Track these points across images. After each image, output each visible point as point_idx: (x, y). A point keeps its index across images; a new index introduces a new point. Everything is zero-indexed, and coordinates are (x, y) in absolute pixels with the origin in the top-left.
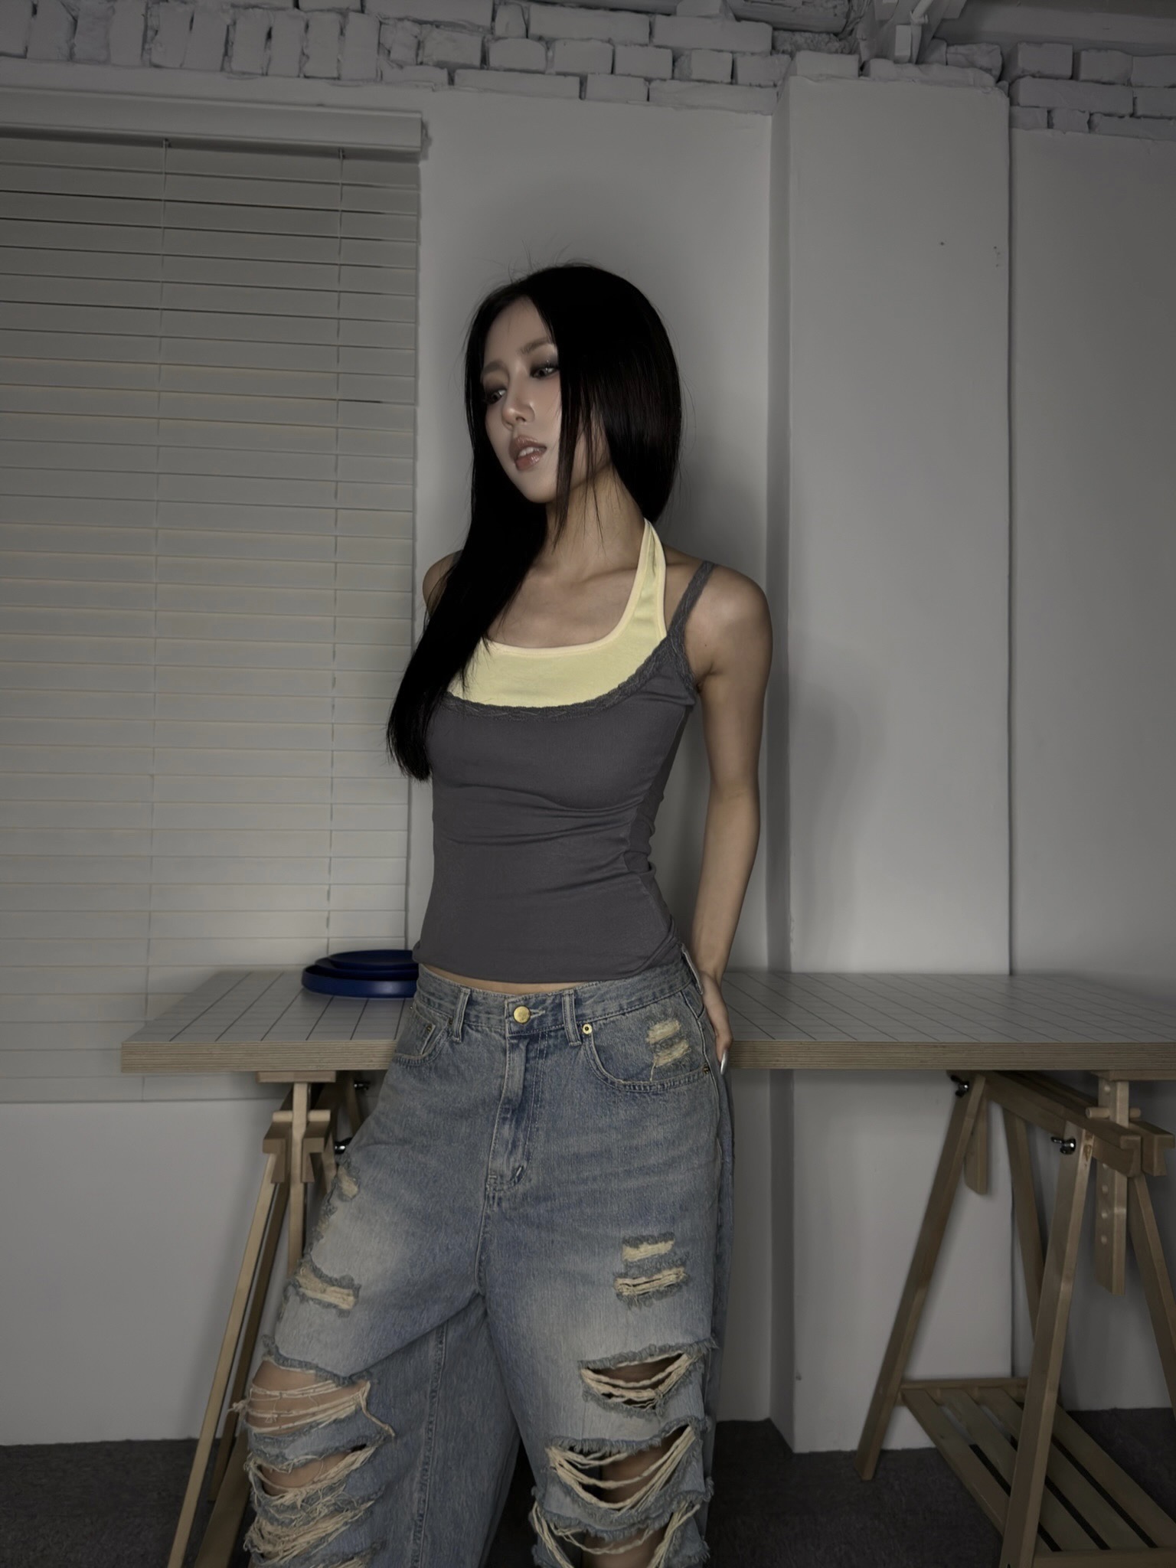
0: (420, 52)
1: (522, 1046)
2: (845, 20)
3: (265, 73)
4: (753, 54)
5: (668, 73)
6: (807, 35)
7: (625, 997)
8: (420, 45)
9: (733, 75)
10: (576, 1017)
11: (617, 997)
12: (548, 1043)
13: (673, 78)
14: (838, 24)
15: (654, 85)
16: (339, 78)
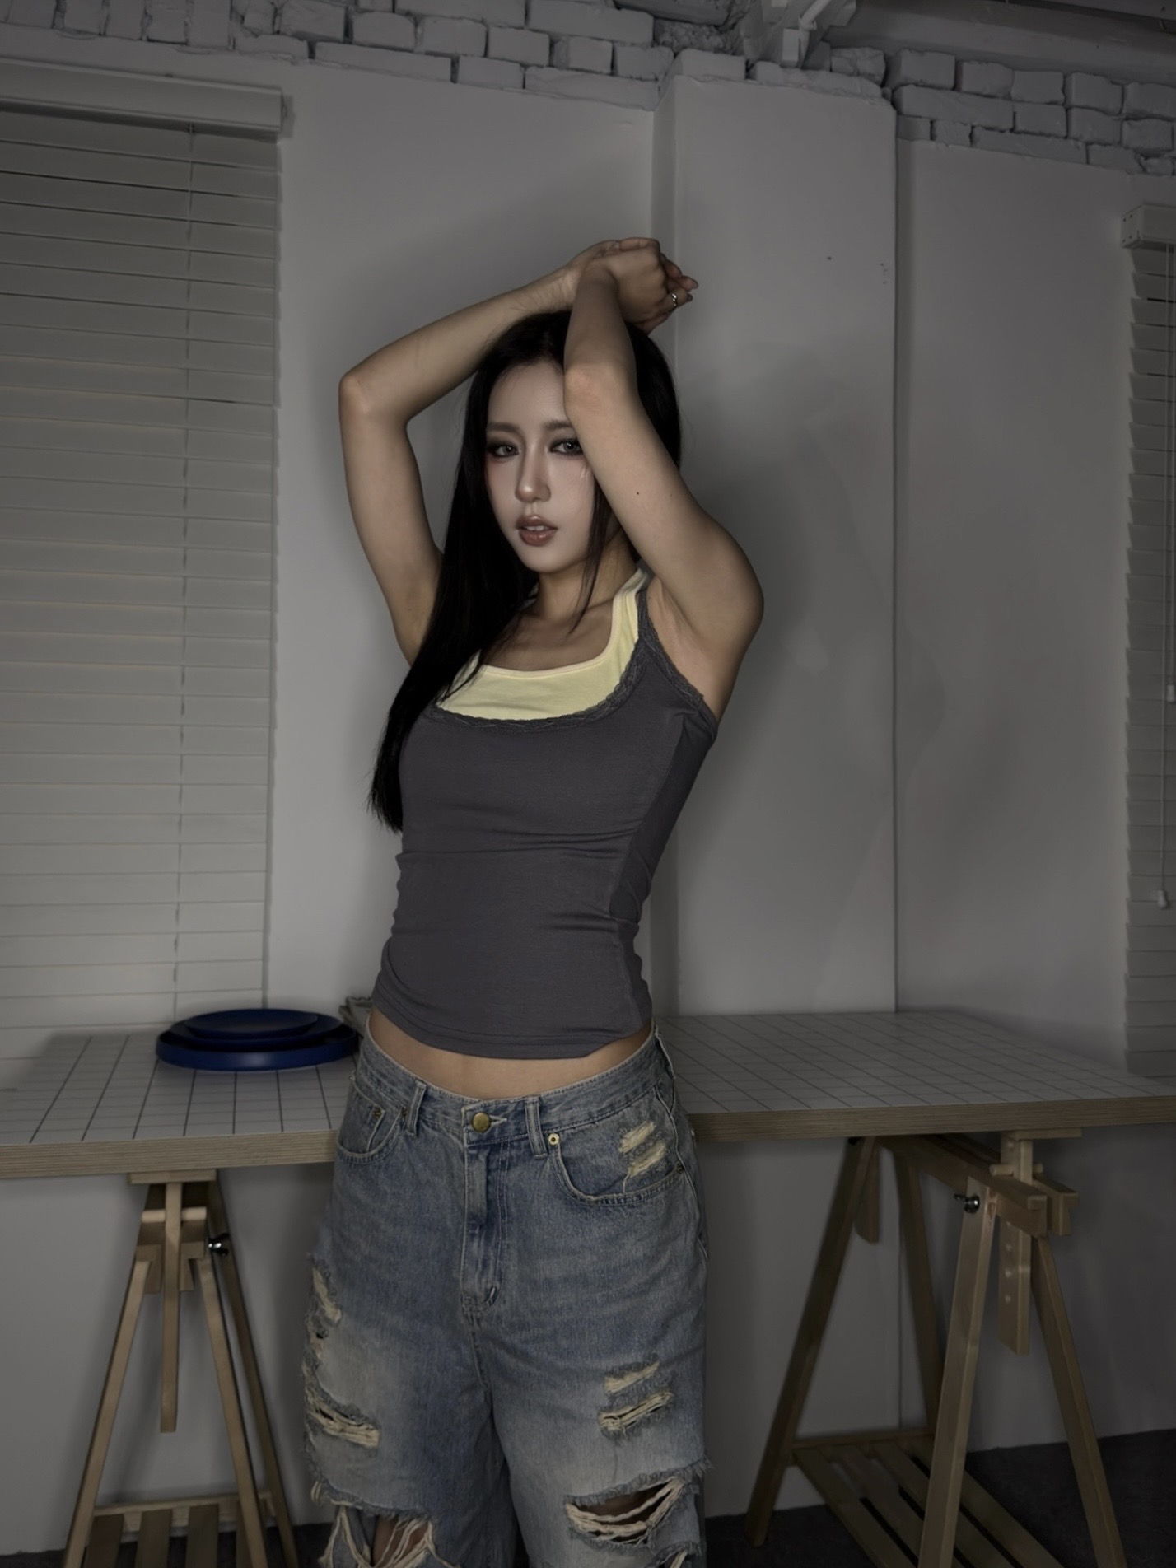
0: (277, 20)
1: (482, 1158)
2: (726, 15)
3: (102, 32)
4: (633, 44)
5: (545, 60)
6: (687, 26)
7: (594, 1104)
8: (276, 13)
9: (613, 65)
10: (542, 1126)
11: (586, 1105)
12: (510, 1155)
13: (551, 65)
14: (720, 17)
15: (531, 71)
16: (186, 44)
